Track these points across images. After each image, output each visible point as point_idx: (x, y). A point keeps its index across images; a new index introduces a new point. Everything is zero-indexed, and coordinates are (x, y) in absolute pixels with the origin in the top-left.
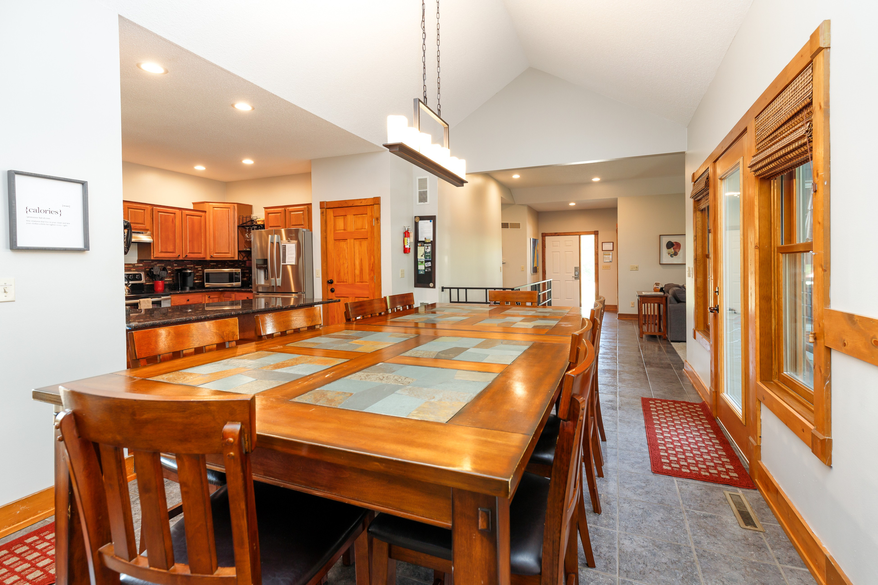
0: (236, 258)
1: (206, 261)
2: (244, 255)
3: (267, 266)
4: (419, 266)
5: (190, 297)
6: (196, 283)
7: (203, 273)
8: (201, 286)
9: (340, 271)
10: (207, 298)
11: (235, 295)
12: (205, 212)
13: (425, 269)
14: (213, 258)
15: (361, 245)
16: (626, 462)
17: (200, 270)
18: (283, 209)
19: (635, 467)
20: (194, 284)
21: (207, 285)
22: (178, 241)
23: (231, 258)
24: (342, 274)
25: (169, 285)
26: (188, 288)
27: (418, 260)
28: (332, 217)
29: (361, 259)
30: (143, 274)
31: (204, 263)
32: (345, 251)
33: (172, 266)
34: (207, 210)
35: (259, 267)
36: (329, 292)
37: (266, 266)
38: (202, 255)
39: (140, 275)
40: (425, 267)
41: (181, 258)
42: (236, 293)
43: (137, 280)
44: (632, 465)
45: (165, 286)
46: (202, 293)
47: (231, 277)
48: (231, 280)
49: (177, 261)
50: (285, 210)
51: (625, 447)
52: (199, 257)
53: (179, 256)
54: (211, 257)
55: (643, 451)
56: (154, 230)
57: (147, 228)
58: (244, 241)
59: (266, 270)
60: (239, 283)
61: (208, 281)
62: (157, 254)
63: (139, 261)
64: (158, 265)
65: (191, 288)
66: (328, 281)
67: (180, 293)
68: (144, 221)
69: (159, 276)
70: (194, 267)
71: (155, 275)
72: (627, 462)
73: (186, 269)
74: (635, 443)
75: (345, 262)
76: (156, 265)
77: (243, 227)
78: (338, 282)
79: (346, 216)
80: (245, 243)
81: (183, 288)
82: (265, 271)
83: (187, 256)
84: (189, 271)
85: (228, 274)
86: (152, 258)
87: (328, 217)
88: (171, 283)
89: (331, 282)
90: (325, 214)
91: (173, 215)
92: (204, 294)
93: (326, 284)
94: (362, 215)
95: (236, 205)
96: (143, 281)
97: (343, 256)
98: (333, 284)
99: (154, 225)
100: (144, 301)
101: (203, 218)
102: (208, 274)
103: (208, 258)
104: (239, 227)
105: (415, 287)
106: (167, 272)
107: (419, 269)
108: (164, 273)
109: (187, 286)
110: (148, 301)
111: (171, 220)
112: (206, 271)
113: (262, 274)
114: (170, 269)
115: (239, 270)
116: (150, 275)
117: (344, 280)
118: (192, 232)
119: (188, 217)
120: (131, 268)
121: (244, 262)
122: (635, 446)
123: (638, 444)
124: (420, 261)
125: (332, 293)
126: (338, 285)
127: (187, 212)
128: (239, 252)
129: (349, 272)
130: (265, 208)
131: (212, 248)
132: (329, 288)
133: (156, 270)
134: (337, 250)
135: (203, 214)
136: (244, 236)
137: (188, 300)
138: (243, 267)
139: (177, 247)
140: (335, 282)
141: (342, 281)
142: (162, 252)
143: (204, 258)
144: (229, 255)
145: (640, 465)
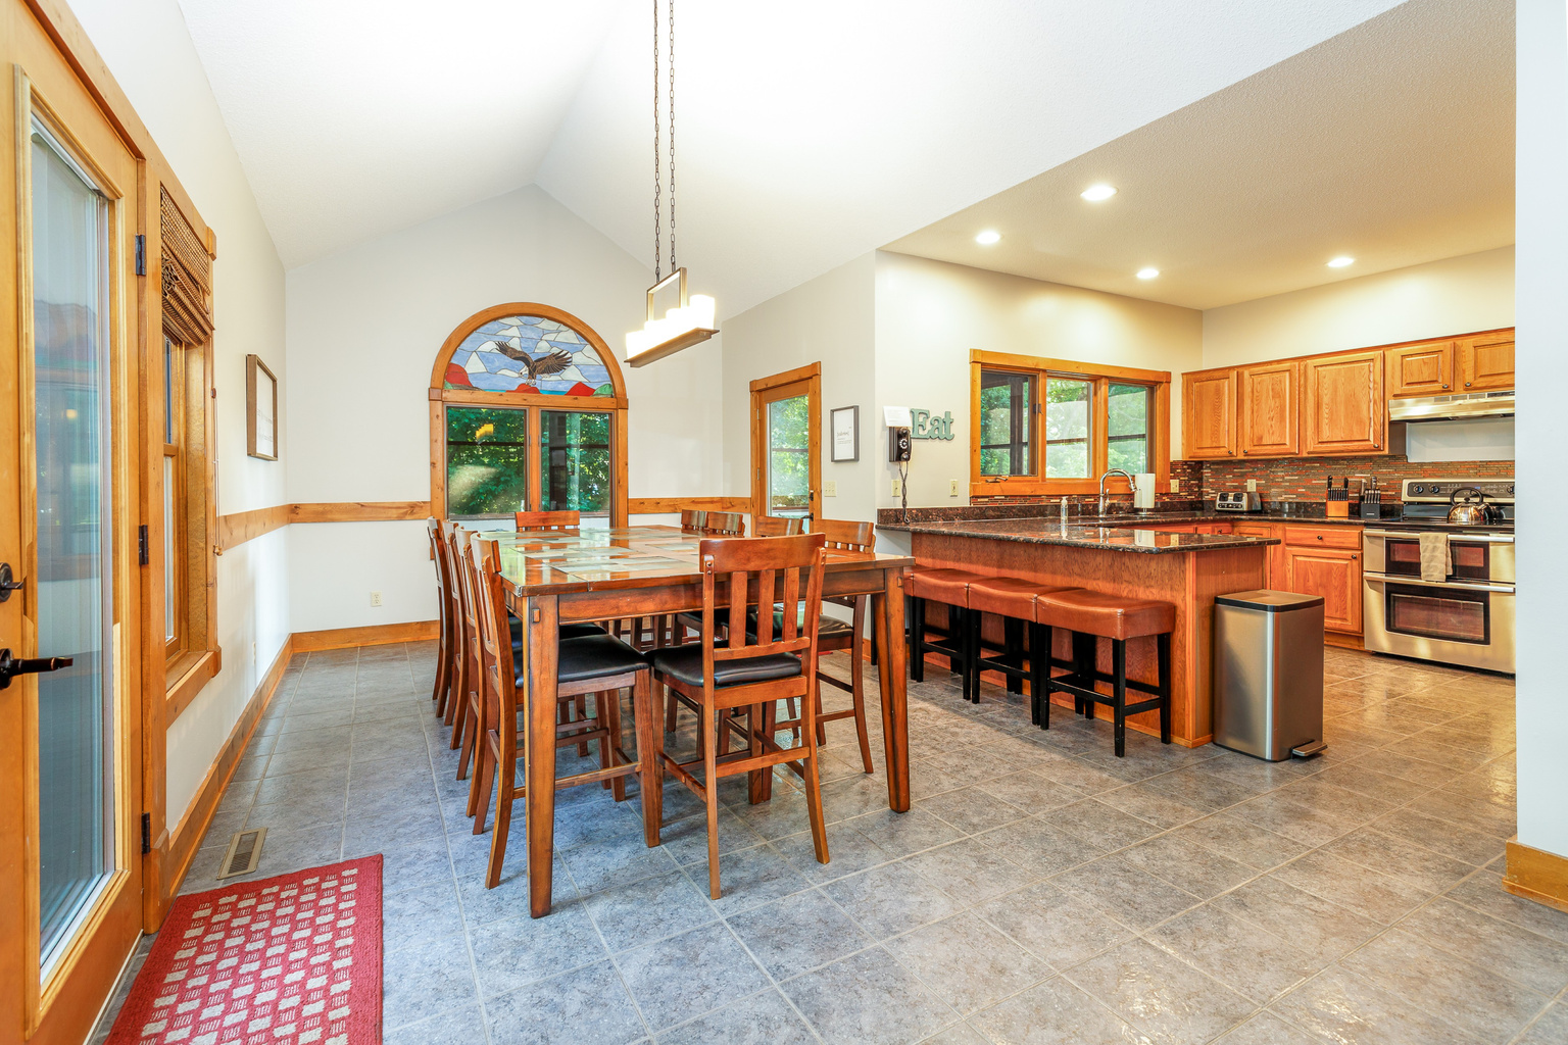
16: (434, 857)
19: (414, 854)
44: (420, 855)
51: (438, 891)
55: (397, 898)
72: (431, 858)
74: (415, 914)
122: (416, 902)
123: (410, 912)
145: (404, 861)
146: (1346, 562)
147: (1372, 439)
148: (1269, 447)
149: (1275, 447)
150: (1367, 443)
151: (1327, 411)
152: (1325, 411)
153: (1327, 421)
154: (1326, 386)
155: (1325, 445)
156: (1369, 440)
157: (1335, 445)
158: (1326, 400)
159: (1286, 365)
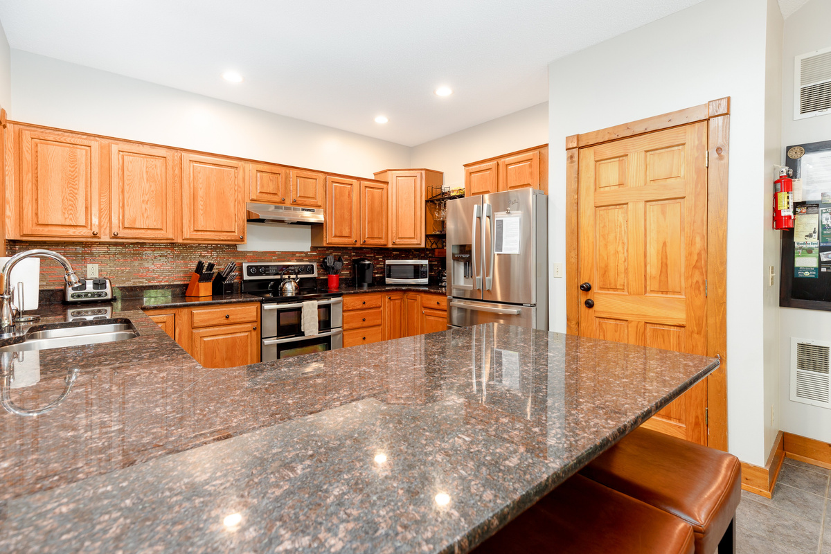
0: (423, 245)
1: (388, 249)
2: (432, 241)
3: (470, 257)
4: (797, 259)
5: (366, 298)
6: (375, 277)
7: (384, 264)
8: (381, 282)
9: (606, 266)
10: (387, 300)
11: (422, 297)
12: (388, 183)
13: (820, 267)
14: (396, 245)
15: (664, 213)
17: (381, 261)
18: (496, 162)
20: (374, 278)
21: (388, 280)
22: (354, 221)
23: (417, 244)
24: (612, 274)
25: (346, 279)
26: (366, 285)
27: (796, 245)
28: (592, 163)
29: (665, 244)
30: (315, 265)
31: (386, 252)
32: (620, 227)
33: (350, 255)
34: (389, 181)
35: (456, 259)
36: (583, 307)
37: (468, 256)
38: (382, 242)
39: (313, 266)
40: (820, 262)
41: (358, 245)
42: (423, 295)
43: (308, 273)
45: (341, 281)
46: (380, 293)
47: (417, 272)
48: (416, 276)
49: (355, 249)
50: (498, 165)
52: (379, 243)
53: (356, 241)
54: (394, 243)
56: (327, 207)
57: (319, 204)
58: (433, 222)
59: (468, 262)
60: (425, 281)
61: (389, 276)
62: (330, 238)
63: (313, 248)
64: (334, 254)
65: (370, 286)
66: (582, 287)
67: (354, 293)
68: (316, 195)
69: (333, 268)
70: (374, 256)
71: (329, 267)
73: (364, 260)
75: (620, 249)
76: (331, 253)
77: (432, 201)
78: (601, 288)
79: (627, 155)
80: (434, 224)
81: (361, 286)
82: (465, 264)
83: (365, 242)
84: (367, 262)
85: (413, 267)
86: (325, 245)
87: (583, 164)
88: (348, 277)
89: (587, 288)
90: (576, 159)
91: (349, 186)
92: (383, 294)
93: (575, 291)
94: (669, 149)
95: (423, 172)
96: (315, 275)
97: (616, 237)
98: (590, 292)
99: (327, 199)
100: (308, 305)
101: (385, 191)
102: (389, 266)
103: (390, 246)
104: (427, 201)
105: (781, 305)
106: (342, 263)
107: (797, 265)
108: (338, 265)
109: (365, 282)
110: (313, 304)
111: (347, 194)
112: (388, 262)
113: (460, 269)
114: (346, 260)
115: (425, 262)
116: (324, 267)
117: (616, 285)
118: (372, 210)
119: (367, 189)
120: (303, 257)
121: (432, 251)
124: (800, 248)
125: (587, 309)
126: (599, 293)
127: (367, 183)
128: (427, 236)
129: (630, 269)
130: (465, 166)
131: (394, 231)
132: (583, 300)
133: (330, 261)
134: (601, 225)
135: (384, 186)
136: (433, 215)
137: (364, 303)
138: (430, 257)
139: (353, 230)
140: (595, 289)
141: (613, 286)
142: (335, 236)
143: (386, 245)
144: (415, 241)
146: (246, 334)
147: (236, 231)
148: (143, 231)
149: (149, 231)
150: (233, 234)
151: (202, 203)
152: (200, 203)
153: (202, 212)
154: (201, 180)
155: (199, 233)
156: (234, 232)
157: (208, 233)
158: (201, 193)
159: (162, 152)
